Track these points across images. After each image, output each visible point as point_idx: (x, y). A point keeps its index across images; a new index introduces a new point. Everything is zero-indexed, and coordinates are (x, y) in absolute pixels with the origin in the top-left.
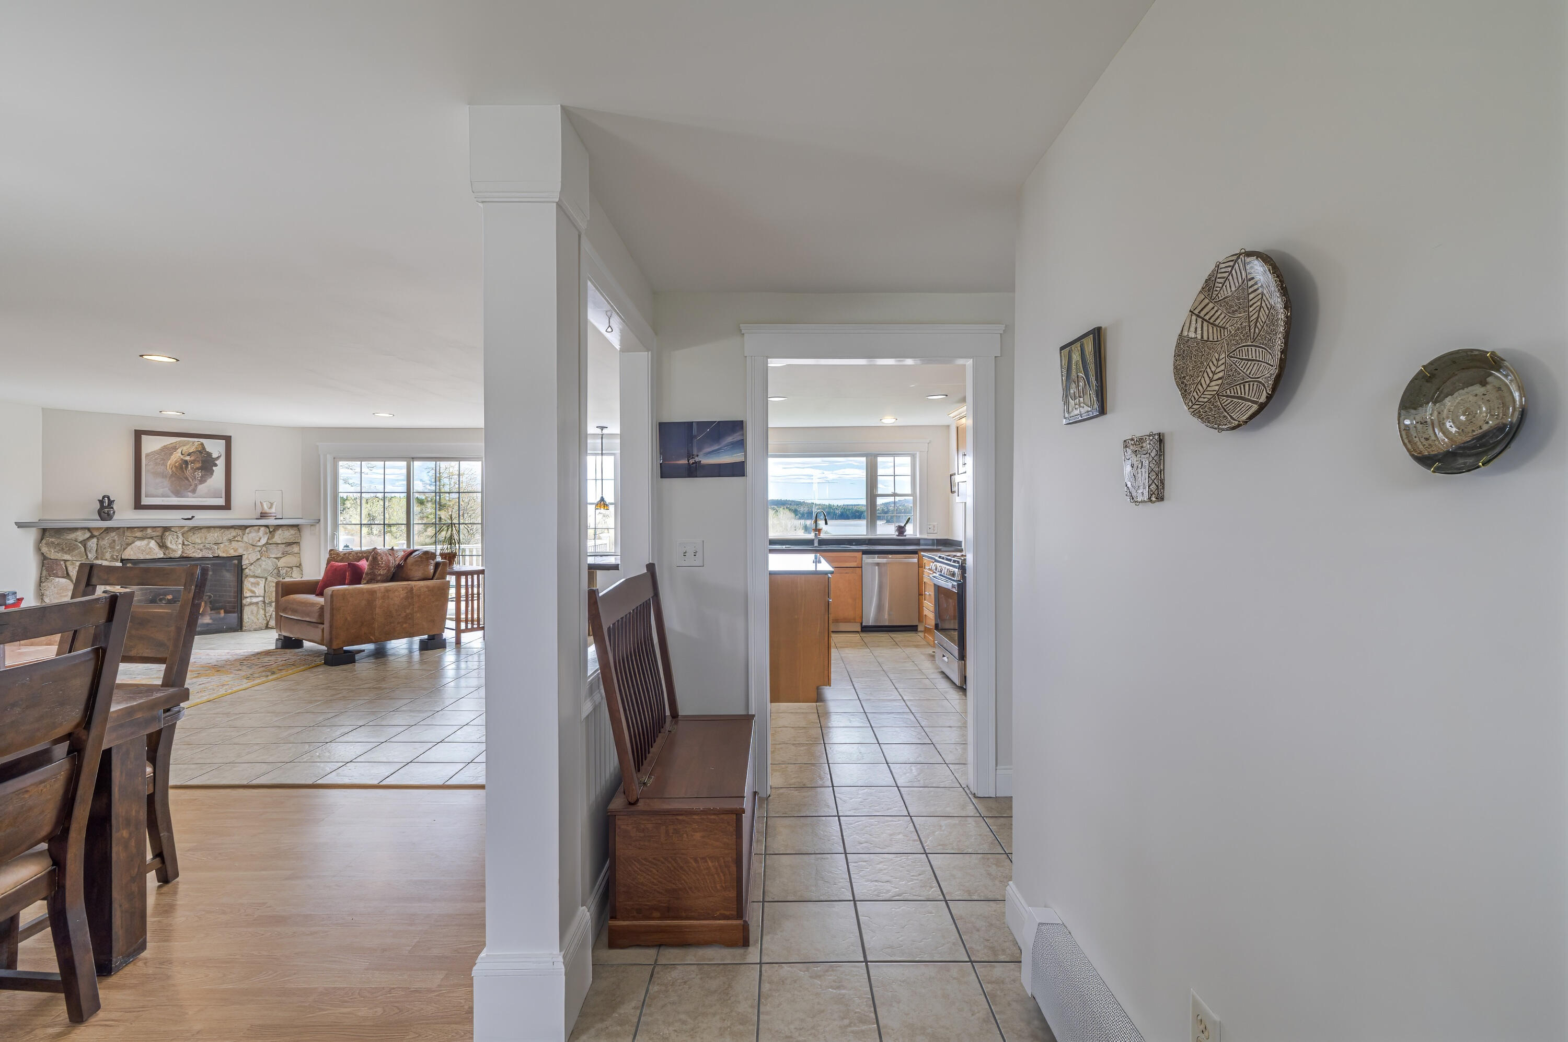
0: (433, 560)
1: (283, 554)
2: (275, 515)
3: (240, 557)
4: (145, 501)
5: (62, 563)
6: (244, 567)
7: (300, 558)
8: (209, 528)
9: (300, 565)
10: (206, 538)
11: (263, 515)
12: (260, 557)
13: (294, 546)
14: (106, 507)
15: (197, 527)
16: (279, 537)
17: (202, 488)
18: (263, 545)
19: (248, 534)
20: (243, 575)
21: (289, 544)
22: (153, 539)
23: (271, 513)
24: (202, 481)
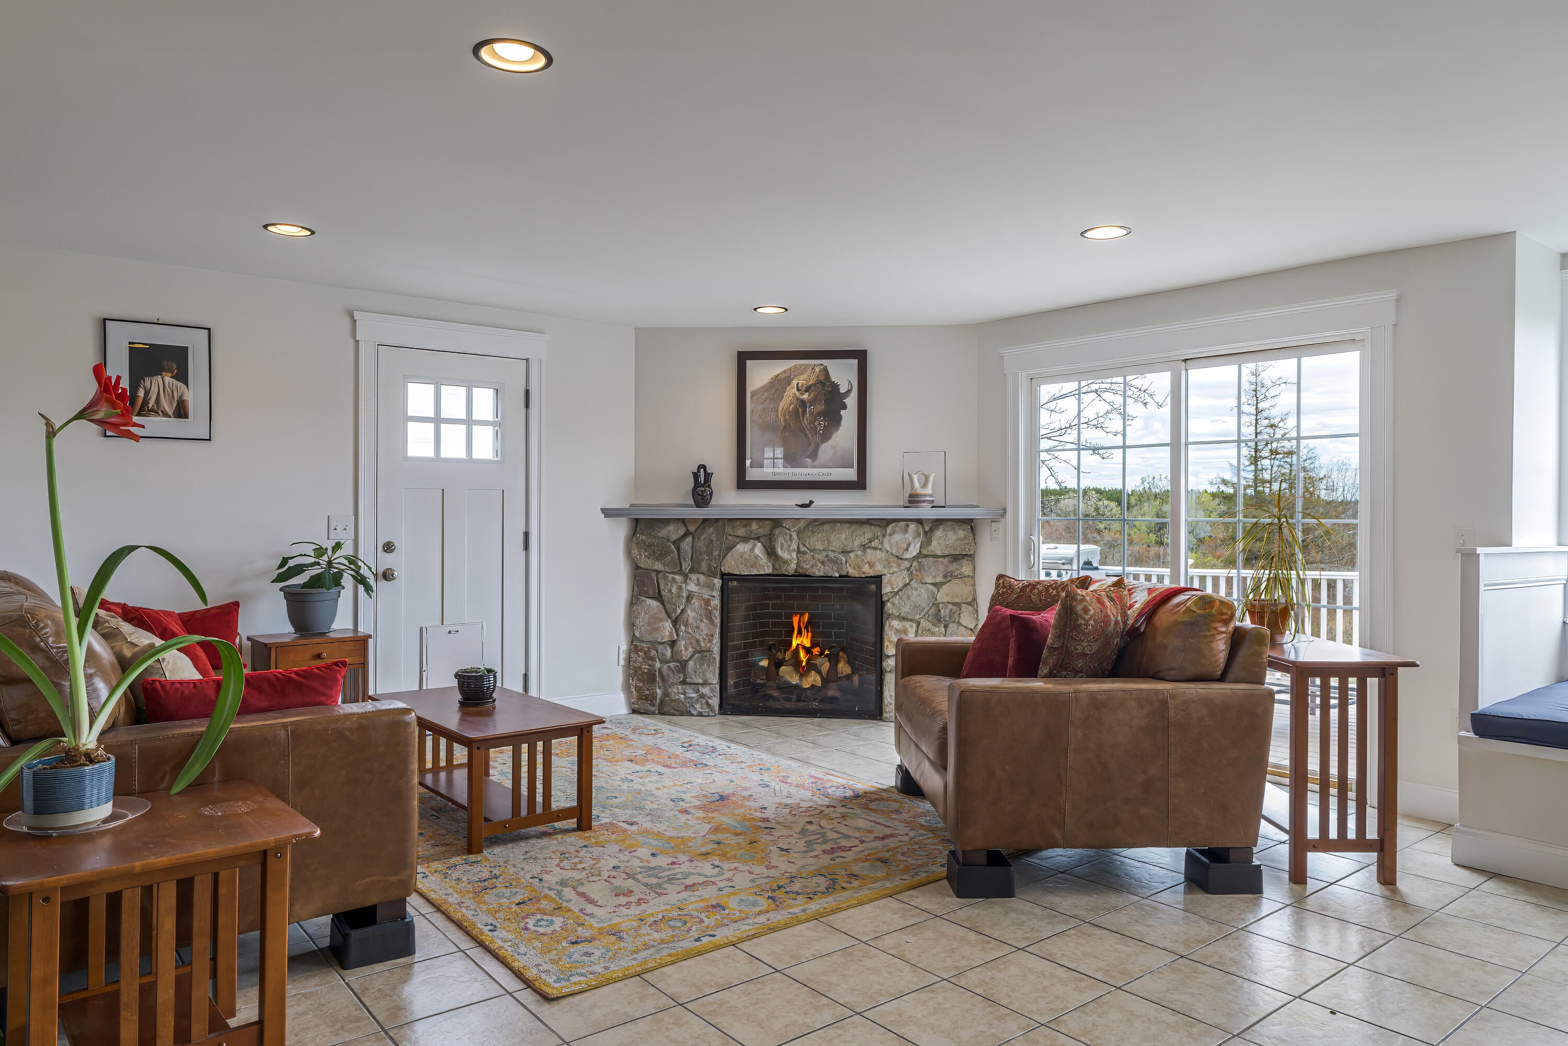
0: (1226, 622)
1: (945, 576)
2: (931, 499)
3: (878, 579)
4: (753, 474)
5: (654, 575)
6: (885, 599)
7: (974, 585)
8: (834, 522)
9: (974, 599)
10: (829, 542)
11: (914, 500)
12: (908, 581)
13: (964, 562)
14: (703, 486)
15: (816, 520)
16: (942, 541)
17: (826, 450)
18: (915, 558)
19: (890, 535)
20: (884, 615)
21: (956, 558)
22: (759, 541)
23: (925, 495)
24: (826, 437)
